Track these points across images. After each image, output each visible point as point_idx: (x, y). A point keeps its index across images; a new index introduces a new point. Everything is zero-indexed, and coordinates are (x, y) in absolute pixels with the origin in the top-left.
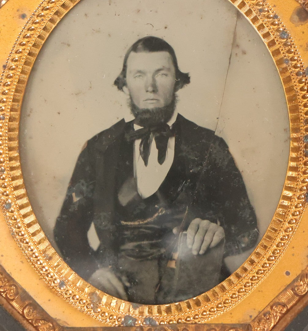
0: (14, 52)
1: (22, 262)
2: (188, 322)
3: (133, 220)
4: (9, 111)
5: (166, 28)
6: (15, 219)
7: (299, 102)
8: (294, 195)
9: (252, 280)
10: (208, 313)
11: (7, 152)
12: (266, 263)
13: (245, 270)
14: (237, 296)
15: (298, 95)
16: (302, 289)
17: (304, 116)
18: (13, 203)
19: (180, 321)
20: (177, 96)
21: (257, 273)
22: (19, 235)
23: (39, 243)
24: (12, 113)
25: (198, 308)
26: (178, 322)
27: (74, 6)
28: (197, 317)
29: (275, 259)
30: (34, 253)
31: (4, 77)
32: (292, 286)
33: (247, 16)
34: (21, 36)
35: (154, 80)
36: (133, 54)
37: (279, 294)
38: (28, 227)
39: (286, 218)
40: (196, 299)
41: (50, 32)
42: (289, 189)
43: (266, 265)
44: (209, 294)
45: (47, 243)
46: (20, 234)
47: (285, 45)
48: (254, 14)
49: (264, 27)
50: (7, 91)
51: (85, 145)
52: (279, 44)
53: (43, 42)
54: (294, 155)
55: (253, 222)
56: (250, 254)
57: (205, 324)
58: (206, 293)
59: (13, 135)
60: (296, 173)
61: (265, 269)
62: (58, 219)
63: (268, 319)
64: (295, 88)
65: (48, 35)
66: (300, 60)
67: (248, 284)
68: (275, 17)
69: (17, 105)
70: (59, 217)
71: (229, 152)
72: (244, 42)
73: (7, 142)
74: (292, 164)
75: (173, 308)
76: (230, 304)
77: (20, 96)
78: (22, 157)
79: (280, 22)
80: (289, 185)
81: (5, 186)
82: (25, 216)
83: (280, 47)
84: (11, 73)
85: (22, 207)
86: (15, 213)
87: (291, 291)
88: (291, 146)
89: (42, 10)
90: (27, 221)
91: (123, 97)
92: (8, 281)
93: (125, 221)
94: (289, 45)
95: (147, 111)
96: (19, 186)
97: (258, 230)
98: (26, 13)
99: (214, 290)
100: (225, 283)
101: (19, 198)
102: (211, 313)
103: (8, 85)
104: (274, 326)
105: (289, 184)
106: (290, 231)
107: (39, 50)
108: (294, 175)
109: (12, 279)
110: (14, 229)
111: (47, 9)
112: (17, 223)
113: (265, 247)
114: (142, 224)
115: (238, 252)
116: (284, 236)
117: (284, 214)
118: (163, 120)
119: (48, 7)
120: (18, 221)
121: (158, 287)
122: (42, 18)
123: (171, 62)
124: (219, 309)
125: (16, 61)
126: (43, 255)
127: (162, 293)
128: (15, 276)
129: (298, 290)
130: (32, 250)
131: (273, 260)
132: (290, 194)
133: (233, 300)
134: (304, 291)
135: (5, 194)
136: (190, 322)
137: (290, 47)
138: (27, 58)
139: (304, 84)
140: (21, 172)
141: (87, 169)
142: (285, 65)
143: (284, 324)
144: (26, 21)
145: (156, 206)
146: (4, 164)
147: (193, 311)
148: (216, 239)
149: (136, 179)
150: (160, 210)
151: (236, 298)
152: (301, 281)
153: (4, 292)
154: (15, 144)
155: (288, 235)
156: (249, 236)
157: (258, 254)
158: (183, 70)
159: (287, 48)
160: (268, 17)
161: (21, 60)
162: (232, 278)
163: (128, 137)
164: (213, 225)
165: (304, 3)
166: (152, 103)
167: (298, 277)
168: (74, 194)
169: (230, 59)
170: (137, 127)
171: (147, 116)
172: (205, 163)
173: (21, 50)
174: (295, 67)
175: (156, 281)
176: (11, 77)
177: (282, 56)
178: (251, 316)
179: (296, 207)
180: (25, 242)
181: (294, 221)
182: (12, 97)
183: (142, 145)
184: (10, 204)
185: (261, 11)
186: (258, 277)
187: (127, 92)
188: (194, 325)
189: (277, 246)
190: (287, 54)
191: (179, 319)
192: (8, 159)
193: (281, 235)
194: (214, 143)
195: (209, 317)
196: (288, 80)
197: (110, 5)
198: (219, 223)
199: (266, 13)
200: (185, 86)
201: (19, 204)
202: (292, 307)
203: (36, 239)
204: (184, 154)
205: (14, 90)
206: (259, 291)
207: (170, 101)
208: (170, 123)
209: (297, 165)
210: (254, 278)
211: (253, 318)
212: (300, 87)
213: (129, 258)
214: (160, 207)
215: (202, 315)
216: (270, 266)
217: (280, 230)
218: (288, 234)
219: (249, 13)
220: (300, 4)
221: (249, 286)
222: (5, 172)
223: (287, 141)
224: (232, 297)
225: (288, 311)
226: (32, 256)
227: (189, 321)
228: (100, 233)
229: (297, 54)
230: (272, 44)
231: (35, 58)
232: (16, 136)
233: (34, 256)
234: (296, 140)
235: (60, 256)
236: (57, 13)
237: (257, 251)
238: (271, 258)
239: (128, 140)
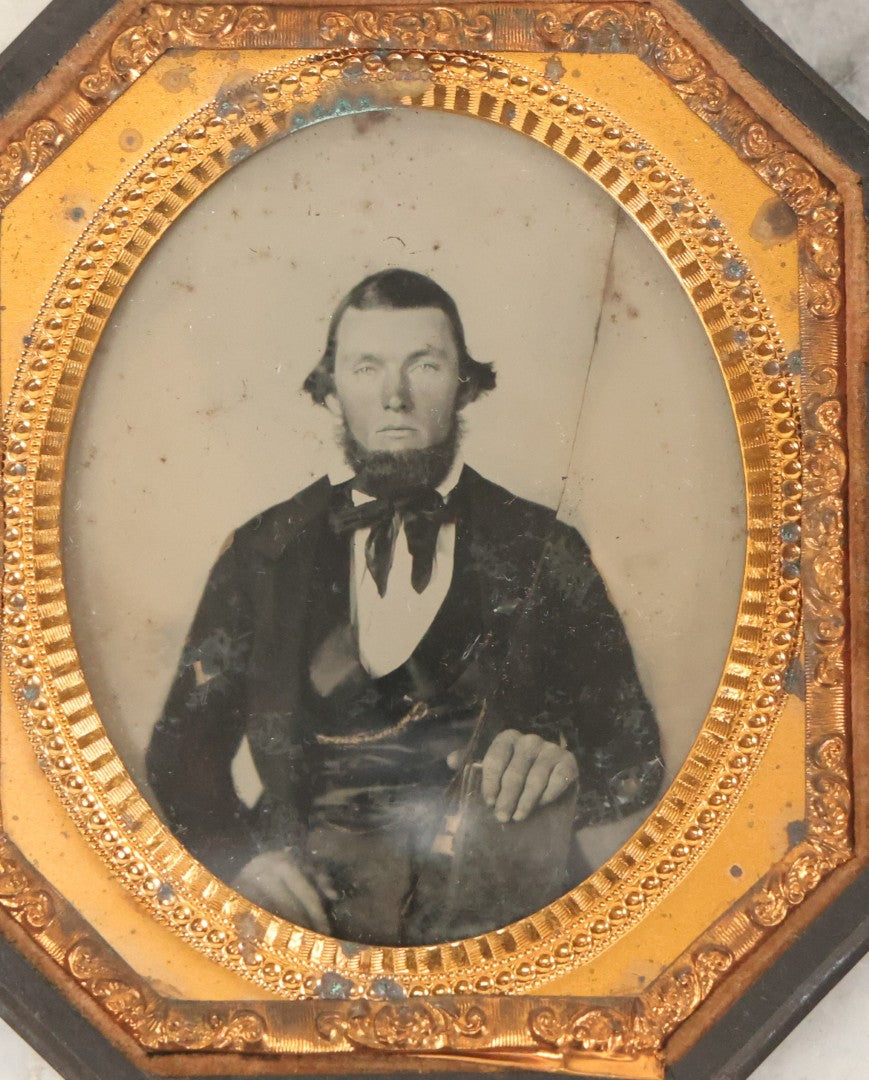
0: (51, 304)
1: (65, 835)
2: (483, 992)
3: (346, 731)
4: (37, 452)
5: (436, 248)
6: (50, 727)
7: (771, 440)
8: (755, 674)
9: (645, 886)
10: (533, 968)
11: (31, 556)
12: (680, 846)
13: (630, 861)
14: (607, 926)
15: (769, 423)
16: (772, 912)
17: (783, 475)
18: (45, 686)
19: (462, 988)
20: (463, 422)
21: (659, 870)
22: (57, 766)
23: (110, 786)
24: (45, 457)
25: (508, 956)
26: (457, 990)
27: (205, 192)
28: (506, 978)
29: (705, 834)
30: (95, 813)
31: (25, 368)
32: (746, 903)
33: (642, 221)
34: (71, 265)
35: (404, 379)
36: (351, 313)
37: (714, 924)
38: (81, 748)
39: (734, 732)
40: (503, 934)
41: (143, 256)
42: (743, 658)
43: (680, 850)
44: (536, 920)
45: (128, 788)
46: (61, 764)
47: (737, 294)
48: (660, 216)
49: (684, 249)
50: (32, 403)
51: (227, 541)
52: (722, 292)
53: (126, 279)
54: (755, 573)
55: (652, 741)
56: (642, 821)
57: (525, 997)
58: (530, 918)
59: (48, 513)
60: (761, 619)
61: (678, 860)
62: (159, 728)
63: (686, 986)
64: (760, 405)
65: (138, 261)
66: (774, 335)
67: (635, 898)
68: (714, 224)
69: (58, 439)
70: (160, 723)
71: (591, 564)
72: (634, 289)
73: (30, 530)
74: (752, 596)
75: (445, 955)
76: (590, 946)
77: (65, 416)
78: (69, 571)
79: (724, 238)
80: (743, 650)
81: (24, 641)
82: (74, 719)
83: (725, 300)
84: (43, 357)
85: (66, 696)
86: (49, 710)
87: (745, 917)
88: (750, 550)
89: (125, 199)
90: (80, 730)
91: (324, 421)
92: (30, 883)
93: (329, 734)
94: (747, 296)
95: (386, 458)
96: (61, 642)
97: (662, 761)
98: (85, 206)
99: (550, 913)
100: (576, 895)
101: (59, 672)
102: (542, 970)
103: (37, 388)
104: (701, 1004)
105: (741, 647)
106: (743, 766)
107: (116, 299)
108: (754, 625)
109: (43, 880)
110: (47, 752)
111: (138, 197)
112: (53, 737)
113: (681, 805)
114: (369, 743)
115: (611, 816)
116: (729, 777)
117: (728, 721)
118: (425, 481)
119: (138, 192)
120: (56, 730)
121: (408, 901)
122: (124, 218)
123: (448, 334)
124: (561, 960)
125: (57, 326)
126: (119, 817)
127: (418, 919)
128: (49, 871)
129: (761, 914)
130: (91, 805)
131: (699, 838)
132: (743, 671)
133: (597, 936)
134: (778, 917)
135: (25, 661)
136: (487, 992)
137: (748, 300)
138: (84, 320)
139: (783, 394)
140: (65, 607)
141: (234, 600)
142: (735, 347)
143: (724, 1001)
144: (82, 225)
145: (406, 697)
146: (22, 587)
147: (495, 962)
148: (557, 783)
149: (355, 630)
150: (416, 708)
151: (605, 931)
152: (769, 890)
153: (18, 910)
154: (50, 536)
155: (738, 776)
156: (639, 776)
157: (662, 823)
158: (478, 354)
159: (741, 303)
160: (695, 225)
161: (70, 324)
162: (596, 881)
163: (336, 523)
164: (550, 746)
165: (786, 190)
166: (400, 438)
167: (762, 881)
168: (198, 666)
169: (597, 329)
170: (359, 498)
171: (386, 470)
172: (530, 591)
173: (69, 300)
174: (762, 350)
175: (403, 886)
176: (43, 367)
177: (727, 322)
178: (642, 979)
179: (760, 704)
180: (73, 783)
181: (754, 740)
182: (45, 417)
183: (373, 544)
184: (36, 688)
185: (676, 208)
186: (661, 880)
187: (338, 410)
188: (497, 1000)
189: (711, 802)
190: (741, 319)
191: (461, 983)
192: (33, 574)
193: (724, 771)
194: (554, 541)
195: (535, 980)
196: (743, 384)
197: (296, 187)
198: (564, 743)
199: (690, 213)
200: (483, 394)
201: (59, 687)
202: (746, 957)
203: (103, 776)
204: (478, 567)
205: (50, 401)
206: (664, 916)
207: (443, 434)
208: (445, 489)
209: (762, 598)
210: (651, 882)
211: (647, 983)
212: (775, 401)
213: (337, 827)
214: (416, 702)
215: (519, 973)
216: (690, 852)
217: (718, 763)
218: (737, 771)
219: (647, 212)
220: (776, 192)
221: (639, 902)
222: (25, 608)
223: (738, 537)
224: (594, 930)
225: (736, 966)
226: (91, 821)
227: (485, 988)
228: (261, 762)
229: (768, 318)
230: (704, 291)
231: (105, 320)
232: (55, 516)
233: (96, 820)
234: (763, 534)
235: (162, 821)
236: (161, 208)
237: (658, 815)
238: (695, 832)
239: (338, 531)
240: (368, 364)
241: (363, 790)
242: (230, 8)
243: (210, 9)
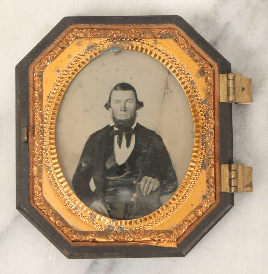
0: (53, 89)
1: (56, 197)
2: (140, 229)
3: (113, 176)
4: (50, 119)
5: (131, 78)
6: (53, 175)
7: (200, 118)
8: (196, 165)
9: (173, 208)
10: (151, 224)
11: (49, 140)
12: (181, 200)
13: (170, 203)
14: (166, 216)
15: (199, 114)
16: (199, 213)
17: (202, 125)
18: (51, 167)
19: (136, 228)
20: (137, 114)
21: (176, 205)
22: (54, 183)
23: (65, 187)
24: (52, 120)
25: (146, 222)
26: (135, 229)
27: (85, 67)
28: (145, 226)
29: (186, 197)
30: (62, 193)
31: (48, 102)
32: (194, 212)
33: (173, 73)
34: (57, 81)
35: (125, 105)
36: (114, 91)
37: (188, 216)
38: (59, 179)
39: (192, 177)
40: (145, 217)
41: (72, 80)
42: (193, 162)
43: (181, 201)
44: (151, 215)
45: (68, 188)
46: (55, 183)
47: (193, 88)
48: (177, 72)
49: (182, 79)
50: (49, 109)
51: (89, 137)
52: (190, 88)
53: (68, 84)
54: (196, 144)
55: (175, 178)
56: (173, 195)
57: (149, 230)
58: (150, 214)
59: (52, 132)
60: (197, 154)
61: (180, 203)
63: (182, 228)
64: (197, 111)
65: (71, 81)
66: (200, 96)
67: (171, 210)
68: (188, 74)
69: (55, 117)
70: (75, 174)
71: (163, 143)
72: (171, 86)
73: (49, 135)
74: (195, 149)
75: (133, 222)
76: (162, 220)
77: (56, 112)
78: (57, 143)
79: (190, 77)
80: (194, 160)
81: (47, 158)
82: (57, 173)
83: (190, 89)
84: (51, 100)
85: (56, 169)
86: (52, 172)
87: (194, 214)
88: (195, 140)
89: (68, 68)
90: (59, 176)
91: (109, 113)
92: (48, 207)
93: (109, 177)
94: (195, 88)
95: (121, 121)
96: (55, 158)
97: (177, 182)
98: (60, 69)
99: (154, 213)
100: (159, 210)
101: (54, 164)
102: (152, 225)
103: (50, 106)
104: (185, 232)
105: (193, 159)
106: (193, 184)
107: (66, 88)
108: (196, 155)
109: (50, 205)
110: (52, 180)
111: (71, 68)
112: (53, 177)
113: (181, 191)
114: (117, 179)
115: (167, 194)
116: (191, 186)
117: (190, 175)
118: (129, 126)
119: (71, 67)
120: (54, 176)
121: (125, 211)
122: (68, 72)
123: (134, 96)
124: (156, 223)
125: (54, 94)
126: (66, 193)
127: (127, 214)
128: (52, 204)
129: (197, 214)
130: (61, 191)
131: (184, 198)
132: (194, 164)
133: (164, 218)
134: (200, 214)
135: (47, 162)
136: (141, 229)
137: (195, 89)
138: (60, 92)
139: (202, 108)
140: (56, 151)
141: (90, 150)
142: (192, 99)
143: (189, 231)
144: (59, 73)
145: (125, 169)
146: (47, 147)
147: (143, 223)
148: (156, 187)
149: (115, 156)
150: (127, 172)
151: (165, 217)
152: (199, 209)
153: (46, 212)
154: (53, 136)
155: (192, 186)
156: (172, 186)
157: (177, 195)
159: (194, 90)
160: (184, 74)
161: (57, 93)
162: (163, 207)
163: (111, 134)
164: (154, 179)
165: (203, 67)
166: (124, 117)
167: (197, 207)
168: (83, 163)
169: (164, 95)
170: (116, 129)
171: (121, 123)
172: (150, 148)
173: (57, 88)
174: (198, 99)
175: (124, 208)
176: (51, 102)
177: (190, 94)
178: (173, 227)
179: (197, 171)
180: (57, 187)
181: (196, 178)
182: (52, 112)
183: (118, 138)
184: (50, 167)
185: (180, 70)
186: (177, 207)
187: (111, 111)
188: (143, 231)
189: (187, 191)
190: (193, 93)
191: (136, 227)
192: (49, 144)
193: (189, 185)
194: (155, 138)
195: (151, 227)
196: (194, 106)
197: (103, 66)
198: (157, 179)
199: (183, 71)
200: (141, 108)
201: (54, 167)
202: (194, 222)
203: (63, 185)
204: (140, 143)
205: (53, 109)
206: (177, 214)
207: (133, 116)
208: (133, 127)
209: (198, 150)
210: (175, 207)
211: (174, 228)
212: (200, 110)
213: (111, 196)
214: (127, 170)
215: (148, 225)
216: (183, 201)
217: (188, 183)
218: (192, 185)
219: (174, 71)
220: (201, 67)
221: (172, 211)
222: (47, 151)
223: (193, 137)
224: (163, 217)
225: (192, 224)
226: (61, 194)
227: (141, 228)
228: (95, 182)
229: (199, 93)
230: (186, 87)
231: (64, 92)
232: (54, 132)
233: (62, 194)
234: (198, 137)
235: (75, 194)
236: (76, 70)
237: (176, 194)
238: (184, 197)
239: (111, 136)
240: (117, 102)
241: (116, 188)
242: (90, 29)
243: (86, 29)
